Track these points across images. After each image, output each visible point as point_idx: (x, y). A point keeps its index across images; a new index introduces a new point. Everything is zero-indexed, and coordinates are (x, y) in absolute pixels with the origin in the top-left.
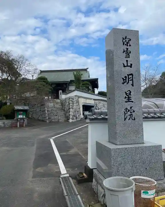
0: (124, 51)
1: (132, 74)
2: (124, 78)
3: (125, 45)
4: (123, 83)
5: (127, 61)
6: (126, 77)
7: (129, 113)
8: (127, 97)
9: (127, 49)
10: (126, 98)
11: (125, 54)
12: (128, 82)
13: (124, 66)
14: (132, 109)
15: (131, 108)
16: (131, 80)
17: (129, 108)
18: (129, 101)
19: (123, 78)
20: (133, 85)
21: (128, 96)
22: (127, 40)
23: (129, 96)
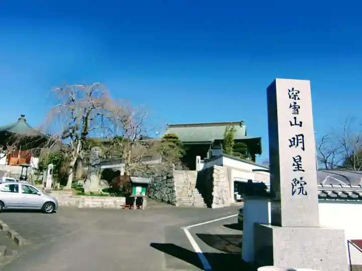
0: (291, 106)
1: (302, 135)
2: (292, 140)
3: (293, 98)
4: (290, 146)
5: (295, 118)
6: (294, 138)
7: (299, 186)
8: (296, 164)
9: (295, 103)
10: (294, 165)
11: (292, 110)
12: (297, 145)
13: (291, 125)
14: (303, 180)
15: (301, 178)
16: (301, 142)
17: (299, 179)
18: (299, 170)
19: (290, 140)
20: (303, 149)
21: (297, 162)
22: (295, 92)
23: (299, 163)
